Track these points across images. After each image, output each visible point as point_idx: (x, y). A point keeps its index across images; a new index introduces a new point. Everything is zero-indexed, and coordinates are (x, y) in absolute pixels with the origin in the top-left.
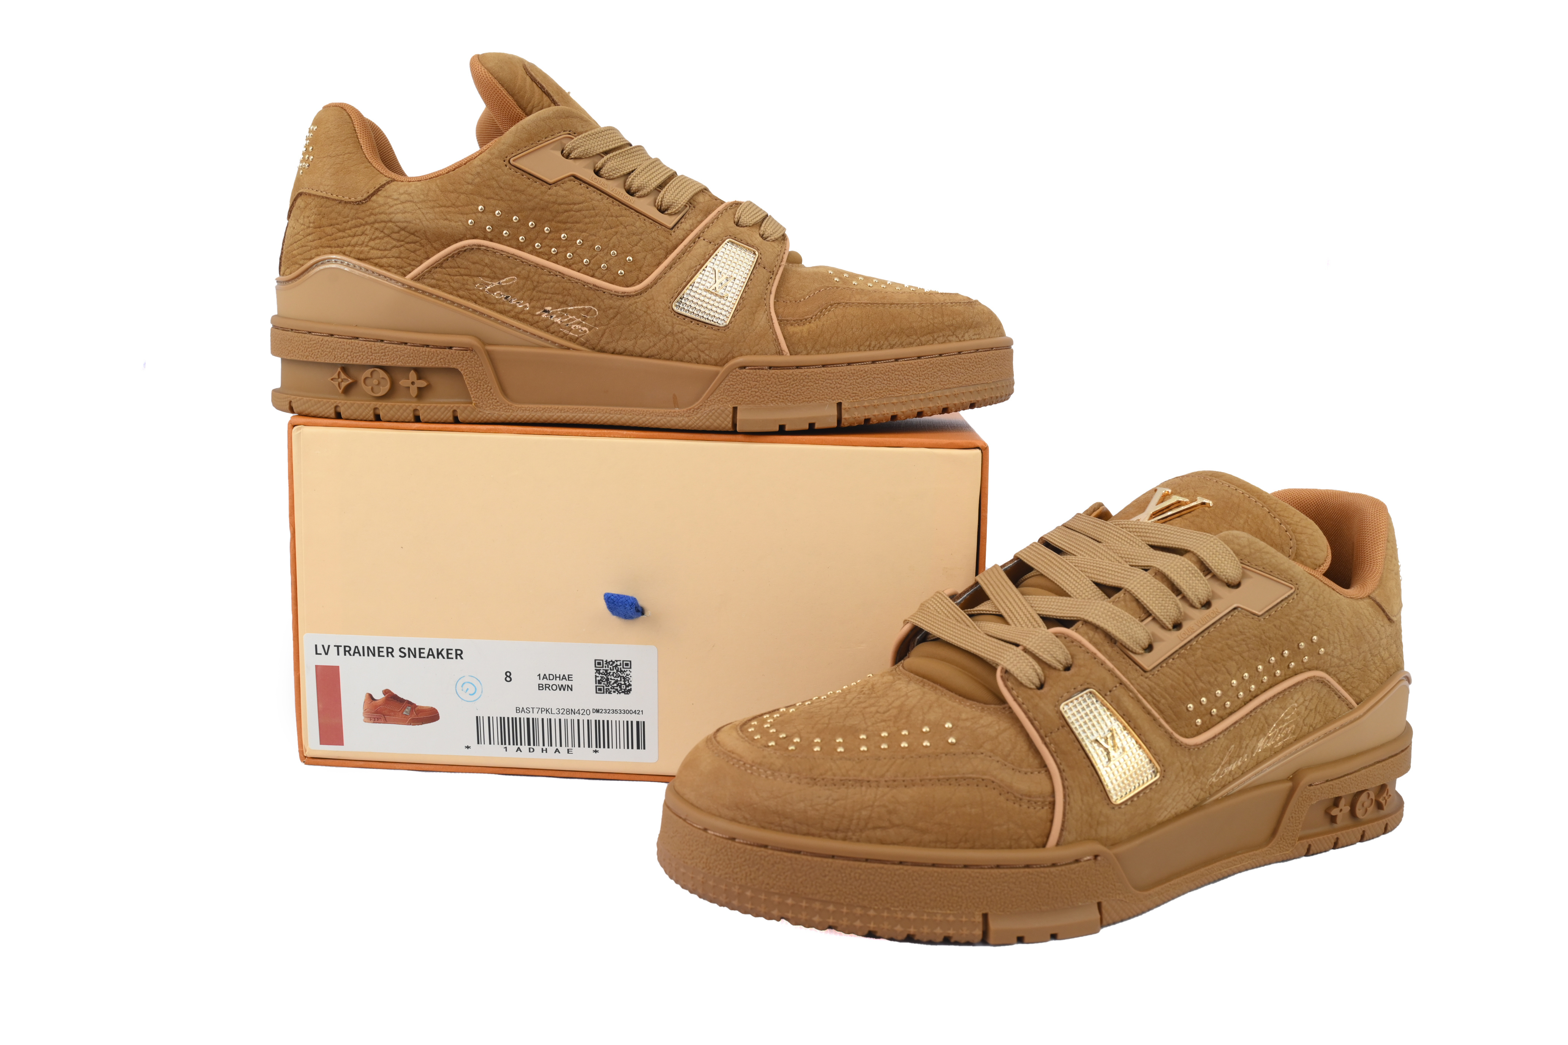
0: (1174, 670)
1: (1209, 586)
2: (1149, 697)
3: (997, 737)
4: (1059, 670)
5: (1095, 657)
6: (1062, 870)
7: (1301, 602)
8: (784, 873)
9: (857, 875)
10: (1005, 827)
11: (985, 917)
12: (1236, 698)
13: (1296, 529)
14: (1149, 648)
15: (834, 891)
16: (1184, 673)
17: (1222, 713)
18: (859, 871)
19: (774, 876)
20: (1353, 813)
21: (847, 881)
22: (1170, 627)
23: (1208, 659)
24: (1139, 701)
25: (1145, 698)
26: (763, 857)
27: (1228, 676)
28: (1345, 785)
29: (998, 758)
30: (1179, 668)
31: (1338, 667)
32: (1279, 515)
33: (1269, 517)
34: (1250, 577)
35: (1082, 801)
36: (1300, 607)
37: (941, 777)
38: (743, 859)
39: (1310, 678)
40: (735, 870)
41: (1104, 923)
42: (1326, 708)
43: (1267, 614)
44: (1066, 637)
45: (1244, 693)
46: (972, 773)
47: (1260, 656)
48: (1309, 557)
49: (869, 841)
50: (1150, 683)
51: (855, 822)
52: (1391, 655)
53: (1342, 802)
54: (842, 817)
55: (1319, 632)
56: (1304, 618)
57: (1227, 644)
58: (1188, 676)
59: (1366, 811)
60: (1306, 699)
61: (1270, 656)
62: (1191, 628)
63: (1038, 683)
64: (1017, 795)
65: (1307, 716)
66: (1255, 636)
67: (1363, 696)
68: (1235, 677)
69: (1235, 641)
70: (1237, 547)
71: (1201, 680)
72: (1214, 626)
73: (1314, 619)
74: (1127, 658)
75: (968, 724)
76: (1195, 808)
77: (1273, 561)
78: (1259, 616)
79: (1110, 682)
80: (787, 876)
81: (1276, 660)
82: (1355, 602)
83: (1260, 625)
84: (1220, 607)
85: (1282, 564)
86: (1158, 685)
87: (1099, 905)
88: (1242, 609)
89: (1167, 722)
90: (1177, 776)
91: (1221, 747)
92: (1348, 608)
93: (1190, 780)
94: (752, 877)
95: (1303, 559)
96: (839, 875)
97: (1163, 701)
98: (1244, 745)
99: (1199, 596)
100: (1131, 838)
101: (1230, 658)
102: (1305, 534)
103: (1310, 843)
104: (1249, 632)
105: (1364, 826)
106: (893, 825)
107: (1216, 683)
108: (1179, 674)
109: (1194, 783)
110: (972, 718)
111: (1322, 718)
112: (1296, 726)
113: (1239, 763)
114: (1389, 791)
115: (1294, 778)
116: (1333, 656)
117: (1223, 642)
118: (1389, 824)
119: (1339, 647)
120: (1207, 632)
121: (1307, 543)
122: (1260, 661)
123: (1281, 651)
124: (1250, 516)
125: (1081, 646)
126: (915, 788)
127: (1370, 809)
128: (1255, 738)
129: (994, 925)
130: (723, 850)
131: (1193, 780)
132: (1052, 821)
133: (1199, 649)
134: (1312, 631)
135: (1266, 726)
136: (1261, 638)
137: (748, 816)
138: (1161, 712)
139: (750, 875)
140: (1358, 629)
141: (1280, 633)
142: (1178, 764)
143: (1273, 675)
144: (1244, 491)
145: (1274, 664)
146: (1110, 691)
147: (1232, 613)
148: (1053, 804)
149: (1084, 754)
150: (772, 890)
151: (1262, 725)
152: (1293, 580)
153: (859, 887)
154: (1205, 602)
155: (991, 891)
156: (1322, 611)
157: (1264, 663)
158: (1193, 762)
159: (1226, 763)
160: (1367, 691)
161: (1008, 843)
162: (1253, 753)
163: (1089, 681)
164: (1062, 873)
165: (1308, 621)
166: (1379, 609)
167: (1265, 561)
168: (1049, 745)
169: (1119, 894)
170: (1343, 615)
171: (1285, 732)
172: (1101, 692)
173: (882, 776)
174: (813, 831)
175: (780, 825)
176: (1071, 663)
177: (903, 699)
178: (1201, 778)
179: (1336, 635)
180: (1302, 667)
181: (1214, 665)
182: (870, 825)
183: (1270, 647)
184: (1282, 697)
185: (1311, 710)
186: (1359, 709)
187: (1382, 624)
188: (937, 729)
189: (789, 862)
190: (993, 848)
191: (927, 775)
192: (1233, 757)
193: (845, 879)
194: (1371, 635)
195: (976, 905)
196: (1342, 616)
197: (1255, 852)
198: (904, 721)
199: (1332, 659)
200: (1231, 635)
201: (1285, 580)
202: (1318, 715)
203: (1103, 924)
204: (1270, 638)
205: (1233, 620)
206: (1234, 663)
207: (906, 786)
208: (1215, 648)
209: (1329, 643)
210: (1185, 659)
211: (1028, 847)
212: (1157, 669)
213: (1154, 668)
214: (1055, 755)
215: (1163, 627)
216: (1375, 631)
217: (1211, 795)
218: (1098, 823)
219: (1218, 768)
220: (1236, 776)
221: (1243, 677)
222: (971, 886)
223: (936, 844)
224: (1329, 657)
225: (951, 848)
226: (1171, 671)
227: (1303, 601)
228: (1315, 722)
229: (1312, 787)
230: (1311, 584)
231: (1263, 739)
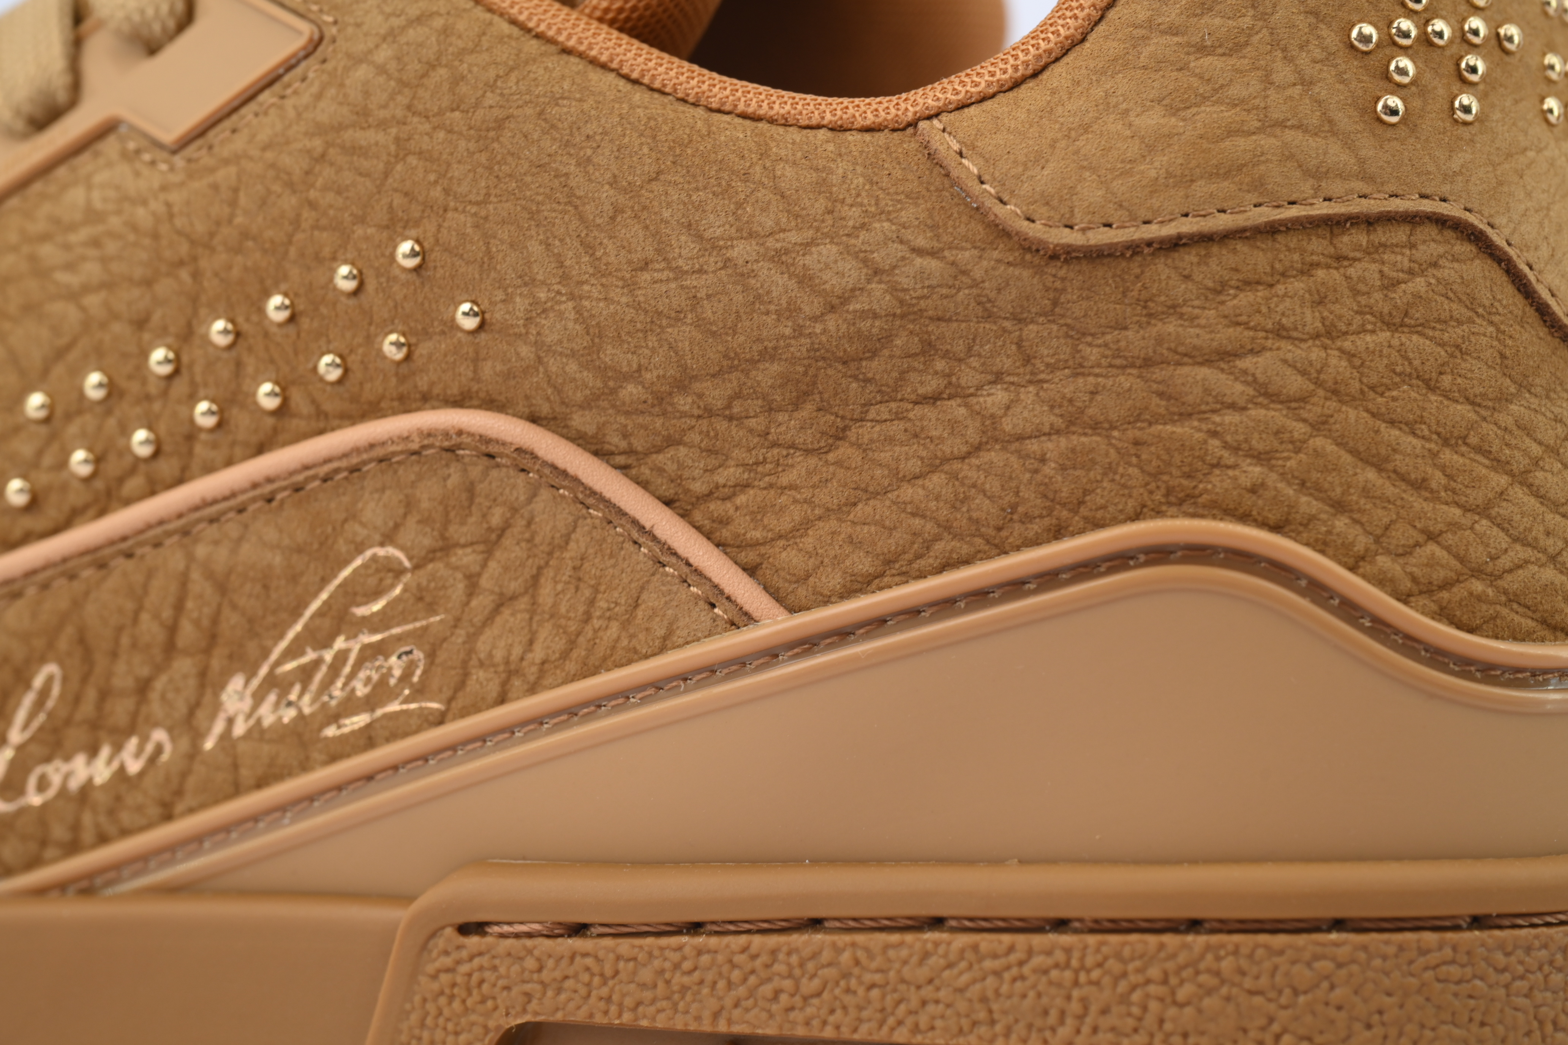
56: (344, 159)
135: (240, 624)
136: (156, 237)
165: (371, 178)
227: (342, 85)
228: (538, 654)
229: (473, 941)
230: (395, 22)
231: (237, 683)
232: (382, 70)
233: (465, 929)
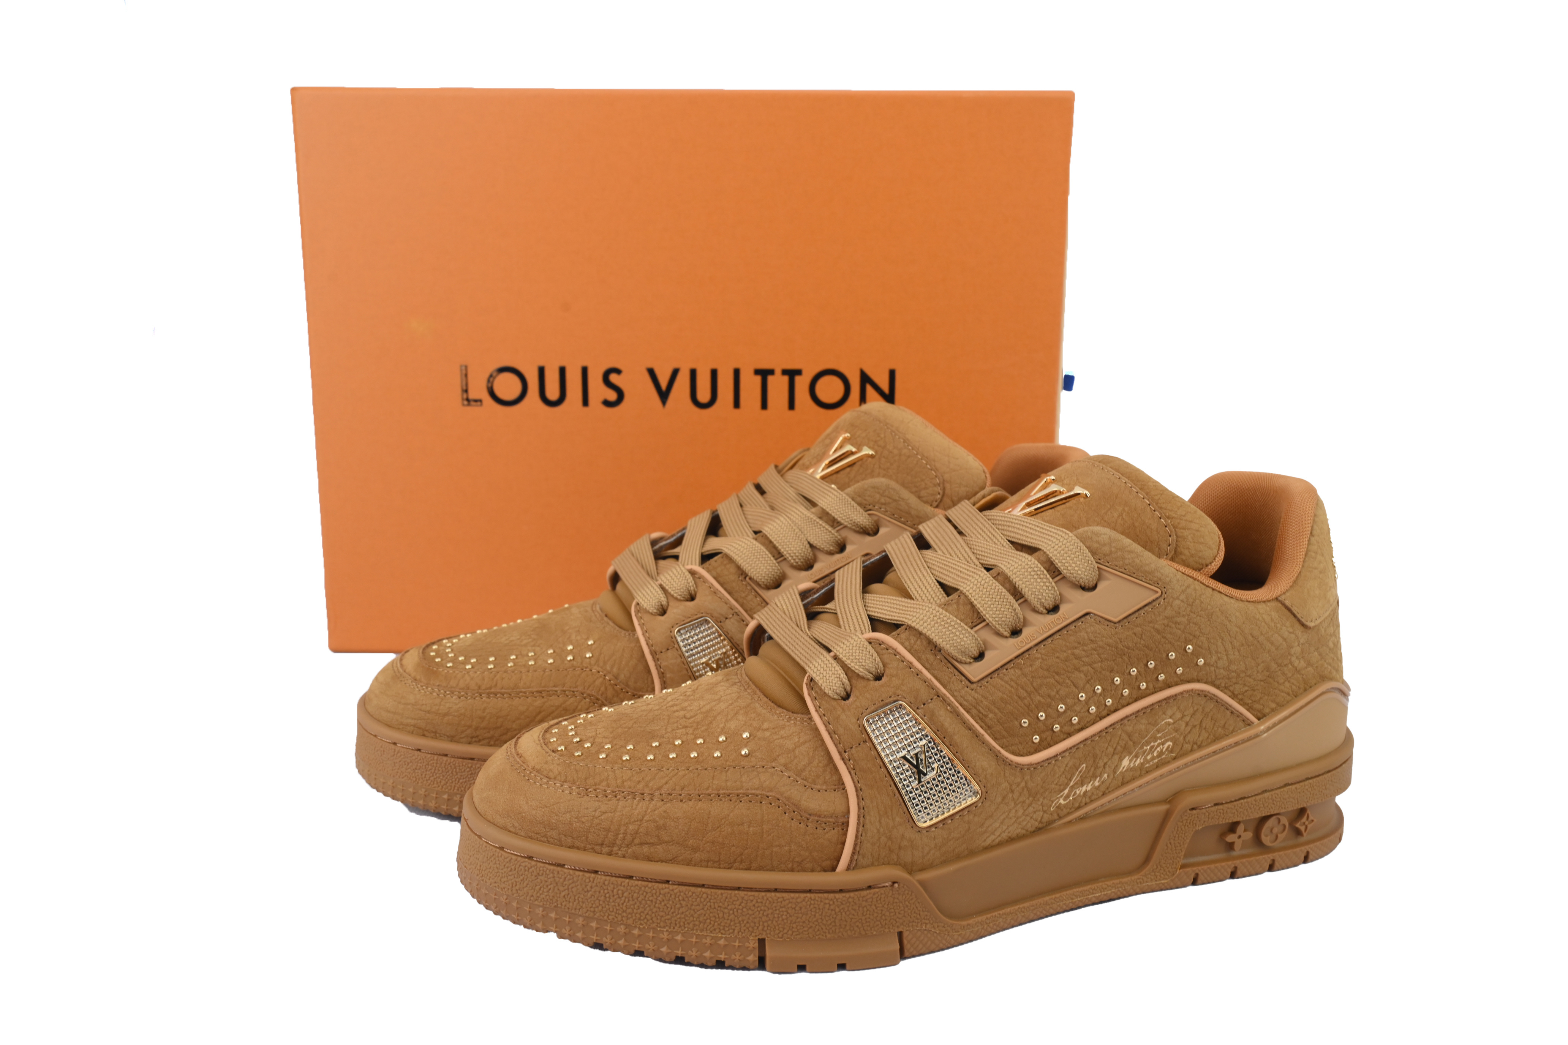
0: (1006, 682)
1: (1056, 588)
2: (974, 711)
3: (794, 750)
4: (868, 679)
5: (910, 666)
6: (850, 897)
7: (1169, 608)
8: (547, 886)
9: (620, 892)
10: (787, 848)
11: (762, 942)
12: (1087, 713)
13: (1179, 523)
14: (980, 656)
15: (597, 907)
16: (1018, 685)
17: (1067, 729)
18: (622, 888)
19: (537, 888)
20: (1257, 839)
21: (609, 897)
22: (1006, 634)
23: (1047, 670)
24: (959, 715)
25: (968, 712)
26: (527, 868)
27: (1075, 689)
28: (1241, 810)
29: (791, 774)
30: (1011, 679)
31: (1229, 679)
32: (1161, 508)
33: (1148, 510)
34: (1108, 579)
35: (880, 822)
36: (1168, 612)
37: (721, 792)
38: (509, 869)
39: (1187, 691)
40: (503, 880)
41: (906, 954)
42: (1214, 724)
43: (1125, 620)
44: (881, 643)
45: (1097, 708)
46: (757, 789)
47: (1116, 667)
48: (1192, 556)
49: (636, 857)
50: (976, 695)
51: (621, 836)
52: (1309, 664)
53: (1240, 829)
54: (608, 830)
55: (1195, 641)
56: (1173, 626)
57: (1073, 654)
58: (1022, 688)
59: (1277, 837)
60: (1186, 714)
61: (1129, 667)
62: (1031, 635)
63: (843, 693)
64: (803, 814)
65: (1189, 732)
66: (1109, 645)
67: (1267, 710)
68: (1082, 690)
69: (1084, 650)
70: (1095, 545)
71: (1039, 694)
72: (1060, 633)
73: (1188, 627)
74: (952, 668)
75: (767, 734)
76: (1038, 830)
77: (1137, 561)
78: (1115, 623)
79: (924, 694)
80: (550, 889)
81: (1138, 671)
82: (1251, 607)
83: (1116, 633)
84: (1068, 613)
85: (1147, 565)
86: (986, 698)
87: (900, 934)
88: (1095, 615)
89: (995, 739)
90: (1004, 798)
91: (1066, 766)
92: (1237, 614)
93: (1024, 802)
94: (517, 888)
95: (1183, 557)
96: (602, 891)
97: (991, 715)
98: (1101, 764)
99: (1043, 601)
100: (945, 862)
101: (1077, 669)
102: (1189, 529)
103: (1197, 871)
104: (1102, 641)
105: (1274, 854)
106: (661, 842)
107: (1057, 696)
108: (1012, 687)
109: (1030, 805)
110: (774, 728)
111: (1210, 735)
112: (1174, 743)
113: (1097, 784)
114: (1310, 815)
115: (1172, 799)
116: (1217, 667)
117: (1069, 652)
118: (1311, 852)
119: (1225, 657)
120: (1050, 640)
121: (1191, 540)
122: (1117, 672)
123: (1145, 662)
124: (1126, 509)
125: (896, 653)
126: (691, 803)
127: (1281, 836)
128: (1116, 757)
129: (770, 953)
130: (492, 859)
131: (1028, 802)
132: (843, 843)
133: (1038, 659)
134: (1186, 639)
135: (1131, 743)
136: (1117, 648)
137: (516, 825)
138: (988, 728)
139: (516, 885)
140: (1253, 637)
141: (1143, 642)
142: (1005, 785)
143: (1136, 687)
144: (1127, 480)
145: (1136, 675)
146: (924, 704)
147: (1082, 619)
148: (846, 824)
149: (886, 772)
150: (536, 903)
151: (1124, 742)
152: (1160, 583)
153: (623, 904)
154: (1051, 607)
155: (767, 916)
156: (1198, 618)
157: (1123, 674)
158: (1026, 783)
159: (1076, 783)
160: (1273, 705)
161: (790, 865)
162: (1115, 773)
163: (899, 692)
164: (850, 900)
165: (1180, 629)
166: (1289, 614)
167: (1127, 562)
168: (847, 762)
169: (926, 924)
170: (1230, 621)
171: (1158, 749)
172: (912, 705)
173: (659, 788)
174: (577, 844)
175: (545, 836)
176: (882, 672)
177: (714, 703)
178: (1041, 800)
179: (1219, 644)
180: (1176, 679)
181: (1057, 677)
182: (637, 841)
183: (1130, 657)
184: (1150, 712)
185: (1194, 726)
186: (1259, 725)
187: (1291, 630)
188: (734, 738)
189: (551, 875)
190: (772, 869)
191: (708, 789)
192: (1086, 777)
193: (607, 895)
194: (1272, 644)
195: (750, 929)
196: (1228, 623)
197: (1121, 880)
198: (704, 728)
199: (1217, 671)
200: (1079, 643)
201: (1151, 582)
202: (1204, 731)
203: (903, 956)
204: (1128, 648)
205: (1084, 626)
206: (1082, 675)
207: (681, 801)
208: (1058, 657)
209: (1210, 653)
210: (1021, 669)
211: (813, 871)
212: (986, 680)
213: (982, 679)
214: (852, 772)
215: (998, 634)
216: (1280, 639)
217: (1060, 818)
218: (900, 848)
219: (1065, 789)
220: (1093, 798)
221: (1094, 691)
222: (744, 910)
223: (706, 863)
224: (1212, 669)
225: (725, 868)
226: (1003, 683)
227: (1172, 606)
228: (1201, 739)
229: (1194, 812)
230: (1183, 588)
231: (1127, 757)
232: (1183, 601)
233: (1193, 809)
